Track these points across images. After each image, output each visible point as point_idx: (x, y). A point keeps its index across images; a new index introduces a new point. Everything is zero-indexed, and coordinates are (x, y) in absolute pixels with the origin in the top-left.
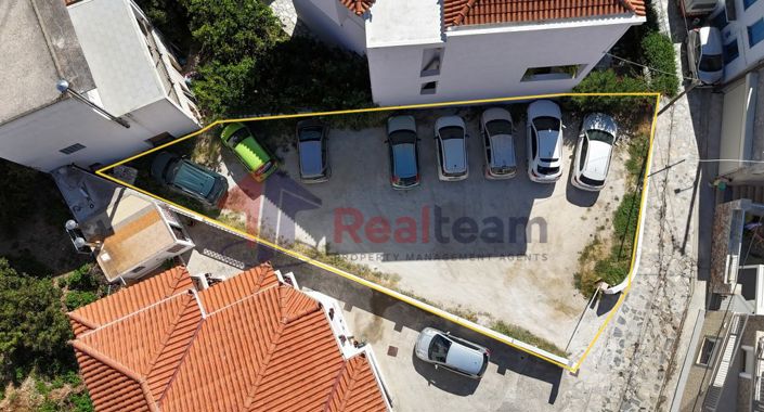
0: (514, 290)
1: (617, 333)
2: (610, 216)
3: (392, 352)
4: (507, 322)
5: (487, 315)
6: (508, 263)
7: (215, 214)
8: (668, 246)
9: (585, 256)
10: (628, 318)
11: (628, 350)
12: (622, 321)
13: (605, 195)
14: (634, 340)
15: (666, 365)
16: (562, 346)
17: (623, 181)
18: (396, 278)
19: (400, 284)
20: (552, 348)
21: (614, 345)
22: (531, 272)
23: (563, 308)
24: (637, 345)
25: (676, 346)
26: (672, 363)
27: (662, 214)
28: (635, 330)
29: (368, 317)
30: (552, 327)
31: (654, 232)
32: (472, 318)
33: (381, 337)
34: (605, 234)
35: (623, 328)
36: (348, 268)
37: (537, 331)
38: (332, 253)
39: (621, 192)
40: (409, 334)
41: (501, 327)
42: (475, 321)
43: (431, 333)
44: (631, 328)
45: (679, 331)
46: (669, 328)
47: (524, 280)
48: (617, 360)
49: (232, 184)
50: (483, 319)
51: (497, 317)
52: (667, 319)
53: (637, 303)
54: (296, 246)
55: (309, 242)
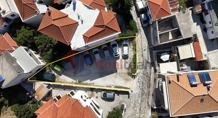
0: (117, 79)
1: (138, 82)
2: (132, 60)
3: (97, 97)
4: (117, 86)
5: (113, 85)
6: (115, 74)
7: (54, 81)
8: (145, 62)
9: (129, 69)
10: (140, 78)
11: (141, 84)
12: (139, 79)
13: (130, 56)
14: (142, 82)
15: (149, 85)
16: (128, 87)
17: (132, 52)
18: (94, 83)
19: (95, 84)
20: (127, 88)
21: (138, 84)
23: (127, 80)
24: (143, 83)
25: (150, 81)
26: (150, 84)
27: (142, 55)
28: (142, 80)
29: (90, 92)
30: (126, 84)
32: (110, 87)
33: (94, 95)
34: (131, 64)
35: (139, 80)
36: (84, 84)
37: (123, 86)
38: (80, 82)
39: (133, 54)
40: (99, 93)
41: (116, 87)
42: (111, 87)
43: (103, 92)
44: (141, 80)
45: (150, 78)
46: (148, 78)
47: (118, 76)
48: (139, 87)
49: (56, 74)
50: (112, 87)
51: (115, 85)
52: (147, 76)
53: (141, 75)
54: (72, 83)
55: (75, 81)
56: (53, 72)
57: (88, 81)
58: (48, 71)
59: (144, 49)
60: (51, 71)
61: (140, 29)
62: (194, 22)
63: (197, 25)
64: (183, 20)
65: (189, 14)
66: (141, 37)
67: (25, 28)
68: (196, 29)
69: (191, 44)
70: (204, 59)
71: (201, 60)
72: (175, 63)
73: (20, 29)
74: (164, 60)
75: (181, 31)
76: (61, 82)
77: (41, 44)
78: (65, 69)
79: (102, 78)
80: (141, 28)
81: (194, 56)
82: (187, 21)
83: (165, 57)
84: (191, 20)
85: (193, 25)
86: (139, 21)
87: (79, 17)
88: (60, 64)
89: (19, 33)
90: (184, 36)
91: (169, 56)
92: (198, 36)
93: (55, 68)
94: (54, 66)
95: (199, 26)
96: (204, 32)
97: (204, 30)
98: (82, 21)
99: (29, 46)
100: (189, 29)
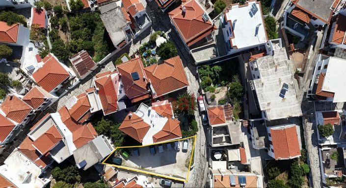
0: (175, 169)
2: (190, 154)
3: (156, 183)
4: (175, 175)
5: (171, 174)
6: (174, 164)
7: (120, 165)
8: (201, 156)
9: (186, 161)
10: (195, 170)
11: (196, 176)
13: (189, 150)
14: (197, 174)
15: (202, 178)
16: (184, 177)
17: (191, 147)
18: (154, 171)
20: (182, 178)
21: (193, 176)
22: (178, 166)
23: (184, 171)
25: (204, 174)
27: (200, 150)
28: (197, 172)
29: (151, 178)
30: (182, 174)
31: (199, 154)
33: (153, 181)
34: (189, 157)
35: (195, 172)
36: (146, 170)
37: (180, 175)
38: (143, 168)
39: (191, 149)
40: (158, 180)
42: (169, 176)
43: (162, 180)
45: (204, 171)
46: (202, 171)
47: (177, 167)
48: (194, 178)
49: (123, 159)
51: (173, 174)
52: (202, 169)
53: (196, 167)
54: (136, 168)
55: (138, 167)
56: (121, 157)
57: (150, 168)
58: (116, 155)
59: (202, 144)
60: (119, 156)
61: (200, 127)
62: (242, 132)
63: (245, 134)
64: (233, 129)
65: (239, 125)
66: (201, 133)
67: (105, 119)
68: (243, 138)
69: (239, 149)
70: (248, 163)
71: (245, 164)
72: (225, 162)
73: (101, 121)
74: (217, 159)
75: (231, 138)
76: (126, 166)
77: (115, 133)
78: (131, 155)
79: (162, 167)
80: (202, 126)
81: (240, 160)
82: (237, 130)
83: (218, 156)
84: (240, 130)
85: (241, 135)
86: (201, 119)
87: (151, 122)
88: (128, 151)
89: (100, 123)
90: (234, 142)
91: (221, 155)
92: (244, 144)
93: (124, 154)
94: (123, 152)
95: (246, 136)
96: (250, 141)
97: (250, 139)
98: (154, 126)
99: (105, 133)
100: (238, 137)
